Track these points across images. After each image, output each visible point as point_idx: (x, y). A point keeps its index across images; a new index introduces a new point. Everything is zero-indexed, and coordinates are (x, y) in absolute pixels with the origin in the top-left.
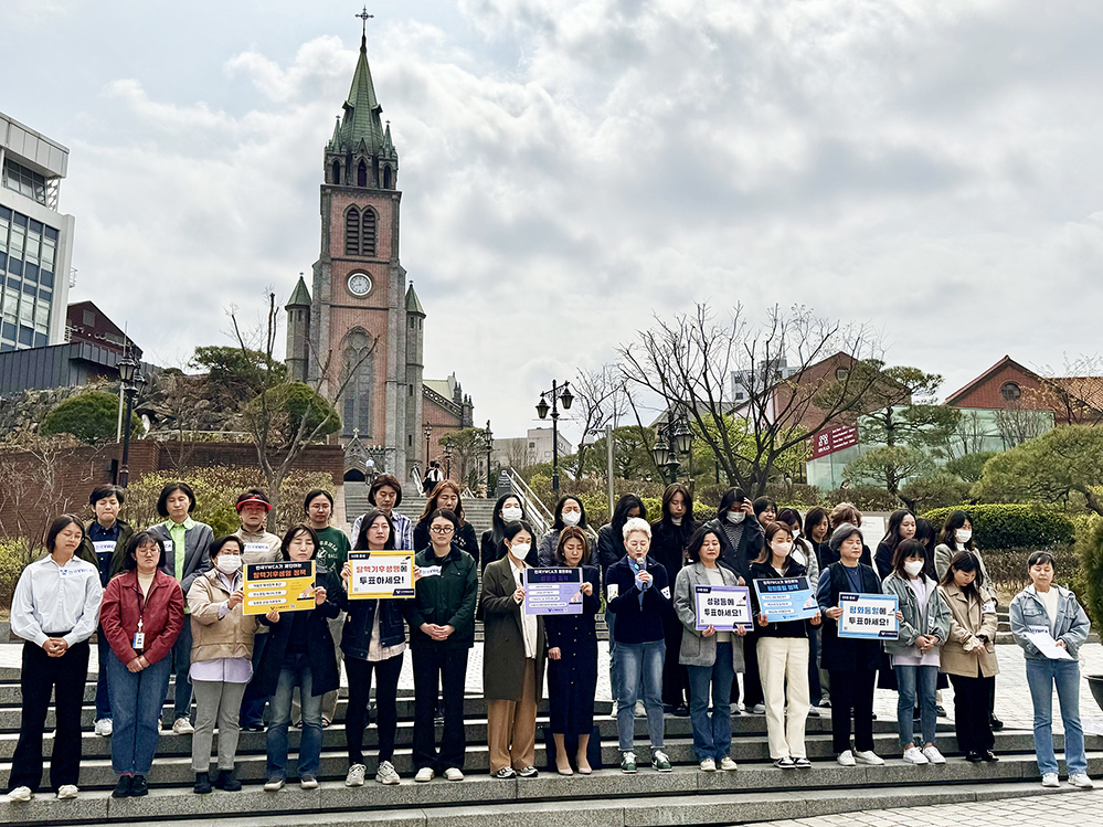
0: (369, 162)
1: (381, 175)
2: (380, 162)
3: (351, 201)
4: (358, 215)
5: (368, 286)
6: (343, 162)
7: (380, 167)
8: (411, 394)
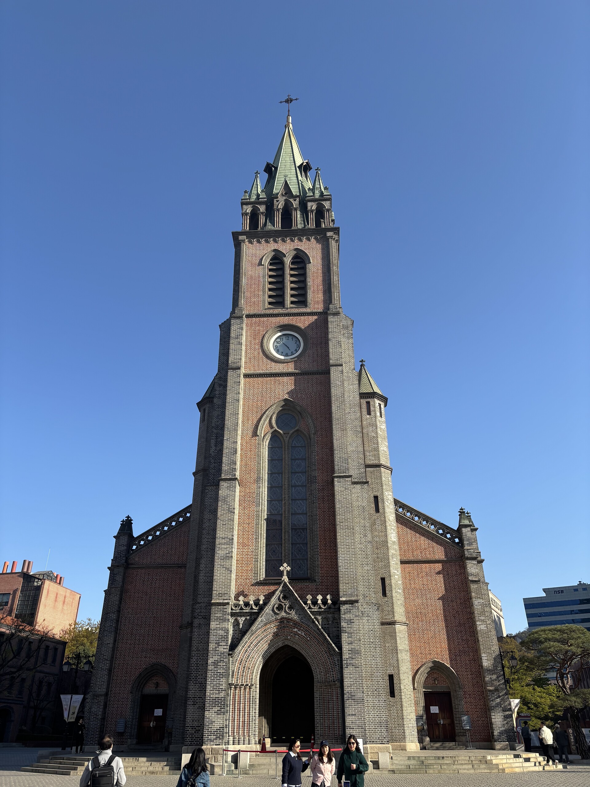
0: (295, 203)
1: (312, 217)
2: (309, 204)
3: (272, 246)
4: (282, 263)
5: (299, 346)
6: (262, 208)
7: (309, 208)
8: (377, 510)
